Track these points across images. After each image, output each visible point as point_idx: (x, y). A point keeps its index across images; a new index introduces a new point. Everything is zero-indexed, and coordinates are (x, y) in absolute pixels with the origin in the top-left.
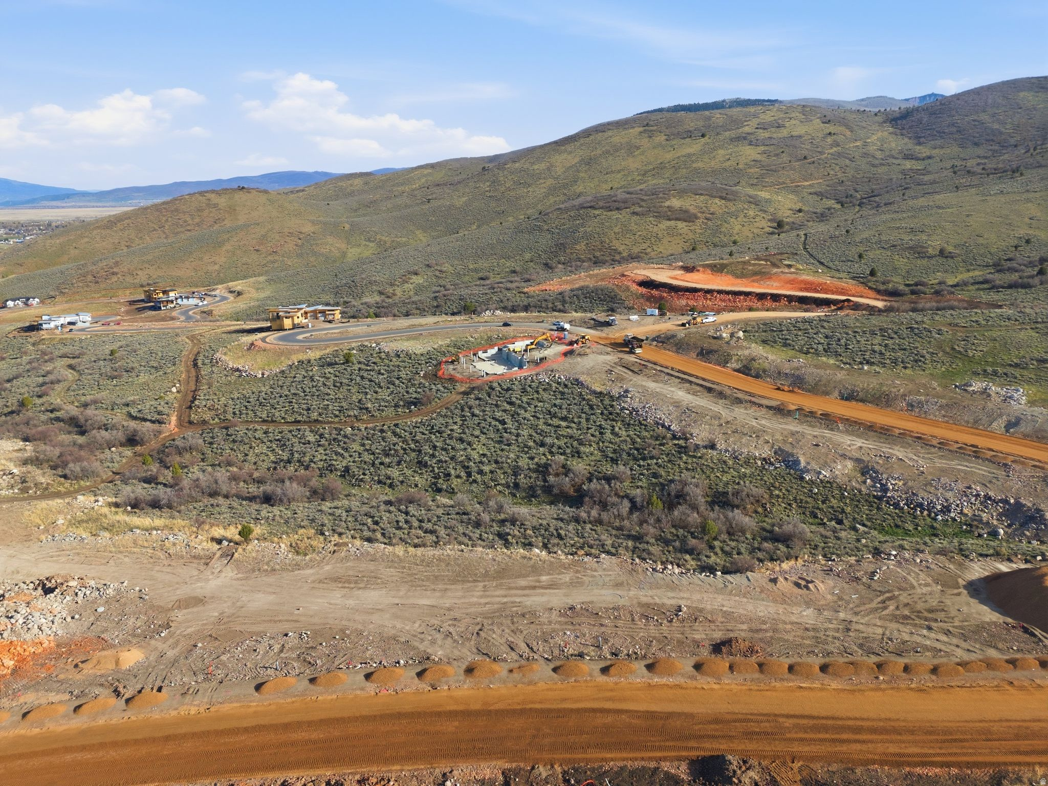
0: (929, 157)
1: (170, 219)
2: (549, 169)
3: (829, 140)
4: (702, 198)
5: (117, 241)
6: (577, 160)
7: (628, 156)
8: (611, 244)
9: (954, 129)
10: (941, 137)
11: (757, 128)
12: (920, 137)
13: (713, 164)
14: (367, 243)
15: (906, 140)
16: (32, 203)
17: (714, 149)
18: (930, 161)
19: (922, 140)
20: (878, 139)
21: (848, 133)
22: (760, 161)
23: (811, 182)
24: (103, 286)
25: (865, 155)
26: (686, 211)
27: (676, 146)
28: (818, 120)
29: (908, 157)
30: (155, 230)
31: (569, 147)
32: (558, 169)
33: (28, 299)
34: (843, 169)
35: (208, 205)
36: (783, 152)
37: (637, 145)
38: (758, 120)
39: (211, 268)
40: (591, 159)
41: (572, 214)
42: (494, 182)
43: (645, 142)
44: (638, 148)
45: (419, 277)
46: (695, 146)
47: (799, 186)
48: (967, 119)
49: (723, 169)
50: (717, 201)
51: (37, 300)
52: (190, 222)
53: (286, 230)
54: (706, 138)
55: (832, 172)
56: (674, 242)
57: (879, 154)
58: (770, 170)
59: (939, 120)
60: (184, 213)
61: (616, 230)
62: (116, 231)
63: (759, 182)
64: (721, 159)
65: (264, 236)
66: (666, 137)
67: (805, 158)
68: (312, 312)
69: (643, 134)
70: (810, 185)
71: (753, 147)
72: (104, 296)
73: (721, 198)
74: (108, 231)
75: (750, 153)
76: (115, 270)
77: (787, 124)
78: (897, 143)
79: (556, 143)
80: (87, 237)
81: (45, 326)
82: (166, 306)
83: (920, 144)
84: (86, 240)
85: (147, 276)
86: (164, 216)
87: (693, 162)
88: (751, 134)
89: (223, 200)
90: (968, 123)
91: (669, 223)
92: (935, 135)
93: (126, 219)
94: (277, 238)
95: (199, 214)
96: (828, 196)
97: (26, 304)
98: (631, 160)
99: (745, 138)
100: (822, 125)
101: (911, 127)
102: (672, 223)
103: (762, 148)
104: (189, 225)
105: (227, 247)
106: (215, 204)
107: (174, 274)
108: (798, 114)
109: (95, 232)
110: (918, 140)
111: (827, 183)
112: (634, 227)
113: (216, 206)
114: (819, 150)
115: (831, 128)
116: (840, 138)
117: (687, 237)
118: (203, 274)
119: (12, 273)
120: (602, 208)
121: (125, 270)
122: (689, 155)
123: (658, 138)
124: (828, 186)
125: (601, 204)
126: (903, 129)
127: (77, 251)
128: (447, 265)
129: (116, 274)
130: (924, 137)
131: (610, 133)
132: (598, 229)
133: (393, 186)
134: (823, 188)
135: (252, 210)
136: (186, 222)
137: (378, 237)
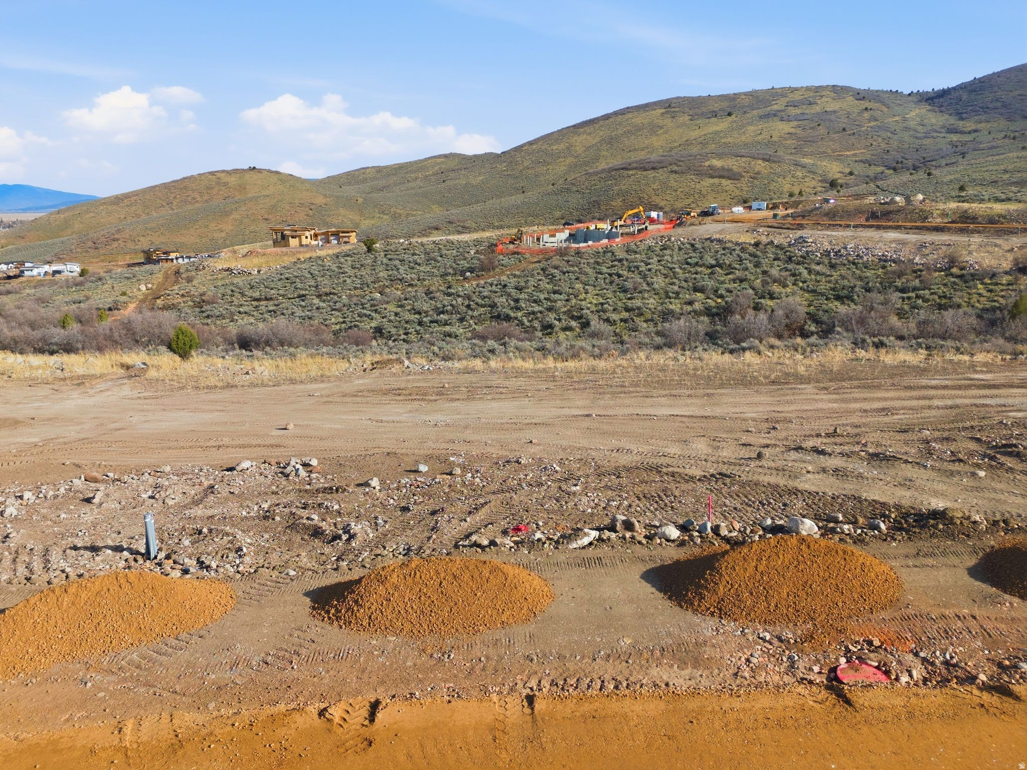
0: (975, 131)
1: (178, 196)
2: (568, 148)
3: (866, 115)
4: (744, 159)
5: (122, 217)
6: (598, 139)
7: (651, 135)
8: (650, 200)
9: (999, 104)
10: (985, 112)
11: (787, 106)
12: (962, 113)
13: (743, 138)
14: (381, 216)
15: (947, 116)
17: (743, 126)
18: (976, 134)
19: (964, 116)
20: (917, 115)
21: (885, 109)
22: (796, 134)
23: (854, 152)
24: (102, 251)
25: (907, 129)
26: (729, 170)
27: (701, 125)
28: (851, 97)
29: (952, 131)
30: (163, 206)
31: (588, 129)
32: (578, 148)
34: (887, 141)
35: (218, 183)
36: (819, 125)
37: (661, 125)
38: (787, 99)
39: (216, 235)
40: (612, 139)
41: (603, 175)
42: (512, 163)
43: (668, 122)
44: (661, 128)
46: (721, 124)
47: (842, 155)
48: (1012, 94)
49: (756, 142)
50: (760, 162)
52: (199, 199)
53: (297, 201)
54: (733, 116)
55: (874, 143)
56: (720, 199)
57: (920, 128)
58: (808, 141)
59: (980, 97)
60: (193, 191)
61: (655, 186)
62: (123, 207)
63: (798, 150)
64: (752, 134)
65: (274, 207)
66: (690, 117)
67: (844, 130)
68: (323, 234)
69: (666, 115)
70: (853, 155)
71: (785, 122)
72: (102, 261)
73: (764, 160)
74: (115, 207)
75: (781, 128)
76: (116, 236)
77: (819, 102)
78: (936, 119)
79: (574, 126)
80: (93, 212)
83: (962, 119)
84: (92, 215)
85: (150, 243)
86: (173, 193)
87: (721, 138)
88: (782, 111)
89: (233, 179)
90: (1014, 97)
91: (712, 181)
92: (978, 111)
93: (133, 196)
94: (288, 208)
95: (209, 191)
96: (876, 163)
98: (654, 138)
99: (775, 115)
100: (856, 102)
101: (950, 104)
102: (716, 180)
103: (796, 123)
104: (197, 202)
105: (235, 215)
106: (224, 183)
107: (178, 240)
108: (828, 93)
109: (101, 208)
110: (961, 117)
111: (872, 153)
112: (673, 184)
113: (226, 184)
114: (857, 123)
115: (866, 104)
116: (877, 114)
117: (733, 194)
118: (208, 240)
120: (635, 168)
121: (127, 236)
122: (716, 133)
123: (681, 119)
124: (873, 155)
125: (635, 165)
126: (942, 106)
127: (81, 225)
129: (118, 240)
130: (966, 113)
131: (630, 115)
132: (634, 187)
133: (407, 173)
134: (868, 157)
135: (262, 189)
136: (194, 199)
137: (392, 210)
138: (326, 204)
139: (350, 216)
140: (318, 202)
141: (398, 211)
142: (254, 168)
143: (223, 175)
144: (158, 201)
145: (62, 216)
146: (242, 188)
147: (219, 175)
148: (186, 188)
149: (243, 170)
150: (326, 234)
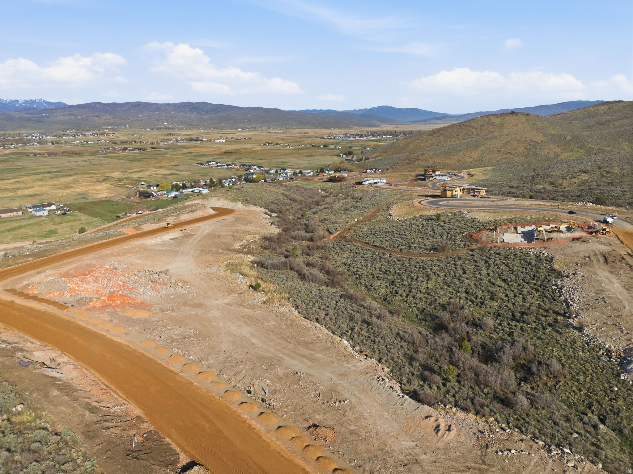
1: (464, 131)
5: (432, 142)
14: (579, 150)
16: (425, 122)
24: (411, 166)
30: (454, 137)
33: (376, 169)
35: (488, 123)
39: (467, 160)
45: (587, 175)
51: (380, 170)
52: (474, 133)
53: (524, 139)
60: (473, 127)
62: (434, 137)
68: (467, 189)
72: (408, 171)
74: (431, 137)
76: (419, 158)
80: (420, 139)
81: (364, 183)
82: (429, 179)
84: (419, 141)
85: (433, 162)
89: (498, 120)
93: (443, 130)
94: (515, 143)
95: (481, 128)
97: (375, 172)
105: (482, 148)
106: (492, 122)
107: (446, 162)
109: (425, 137)
118: (462, 163)
119: (381, 156)
121: (425, 158)
128: (617, 168)
129: (420, 160)
135: (514, 126)
136: (472, 132)
137: (589, 146)
138: (542, 141)
139: (555, 150)
141: (593, 146)
142: (514, 112)
143: (494, 117)
144: (453, 134)
146: (501, 126)
148: (470, 126)
150: (469, 189)
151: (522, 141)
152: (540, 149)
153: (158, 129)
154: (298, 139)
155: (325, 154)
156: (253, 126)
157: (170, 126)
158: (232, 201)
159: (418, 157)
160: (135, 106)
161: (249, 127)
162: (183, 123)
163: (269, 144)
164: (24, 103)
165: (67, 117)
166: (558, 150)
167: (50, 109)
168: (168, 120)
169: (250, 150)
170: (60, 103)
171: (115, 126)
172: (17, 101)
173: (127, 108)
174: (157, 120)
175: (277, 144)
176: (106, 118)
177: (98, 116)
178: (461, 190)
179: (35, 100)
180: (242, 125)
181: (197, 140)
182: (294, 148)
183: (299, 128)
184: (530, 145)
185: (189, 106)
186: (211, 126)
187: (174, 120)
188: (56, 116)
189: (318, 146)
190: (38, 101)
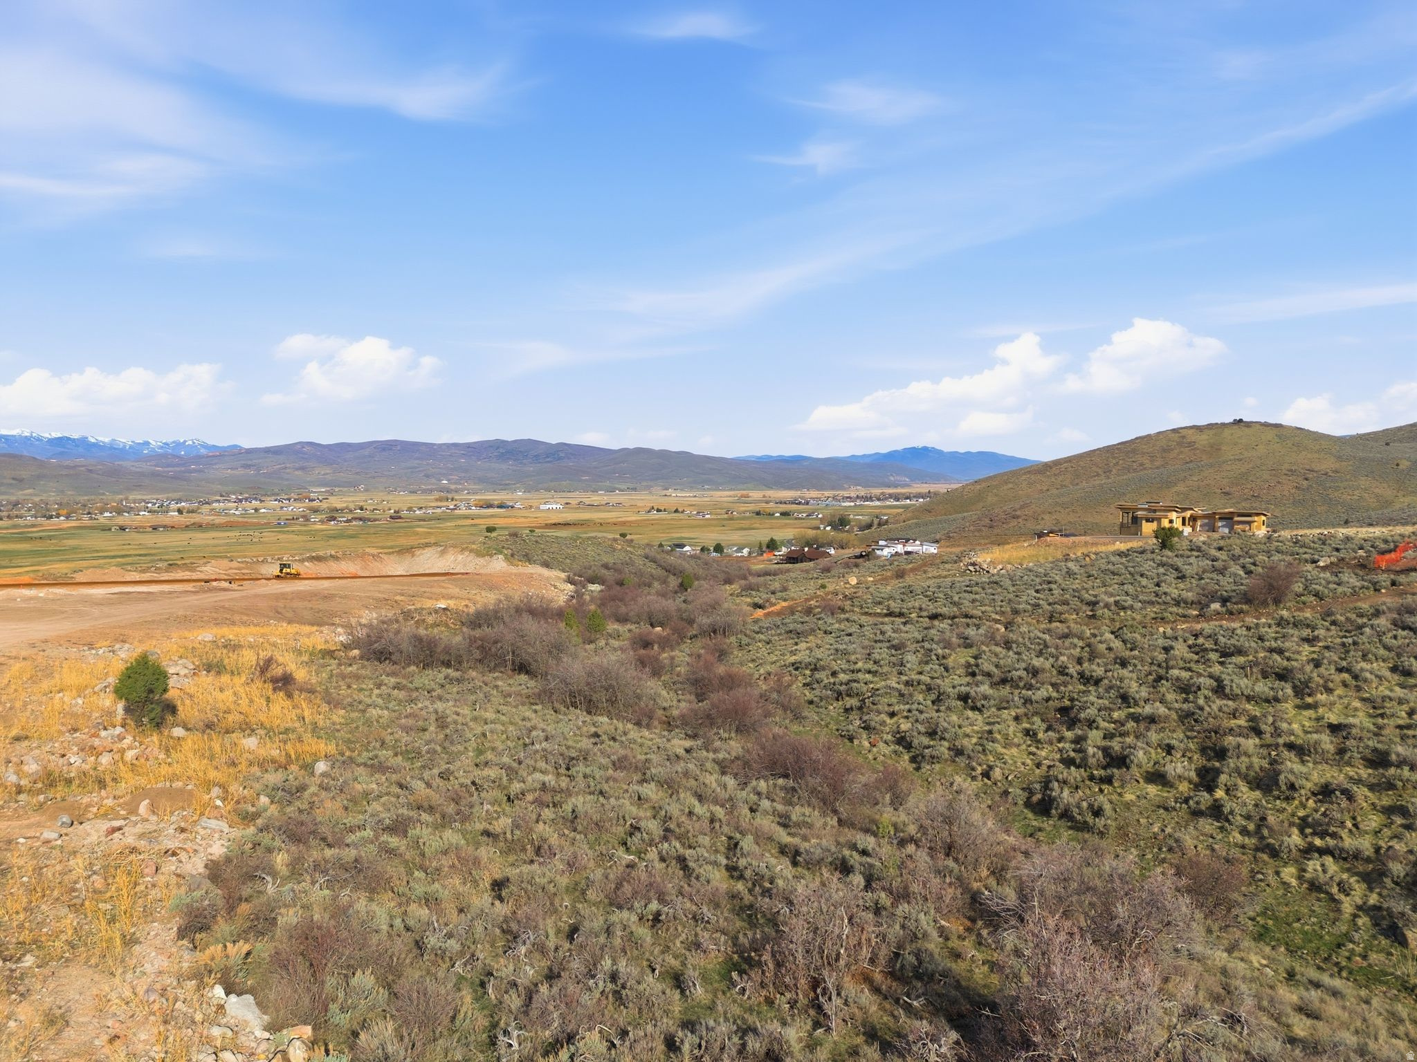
1: (1121, 462)
5: (1044, 488)
24: (996, 531)
30: (1098, 475)
35: (1181, 444)
52: (1148, 465)
53: (1285, 467)
60: (1143, 453)
62: (1048, 476)
74: (1039, 476)
76: (1018, 513)
81: (877, 553)
84: (1010, 486)
85: (1055, 522)
86: (1114, 458)
89: (1204, 437)
93: (1069, 462)
94: (1266, 476)
95: (1165, 455)
104: (1145, 469)
105: (1181, 487)
106: (1190, 443)
109: (1025, 477)
121: (1033, 513)
127: (995, 499)
129: (1018, 517)
135: (1246, 450)
136: (1142, 465)
138: (1336, 472)
139: (1377, 490)
140: (1323, 467)
142: (1241, 421)
143: (1191, 432)
144: (1094, 468)
145: (978, 487)
146: (1215, 449)
147: (1184, 432)
148: (1134, 451)
149: (1223, 424)
150: (1211, 517)
151: (1284, 471)
152: (1337, 489)
153: (424, 492)
154: (726, 505)
155: (786, 526)
156: (631, 486)
157: (453, 487)
158: (479, 554)
159: (1015, 510)
160: (384, 450)
161: (623, 486)
162: (481, 480)
163: (659, 510)
164: (161, 448)
165: (241, 472)
166: (1386, 491)
167: (208, 457)
168: (451, 475)
169: (614, 520)
170: (235, 446)
171: (333, 486)
172: (147, 443)
173: (366, 452)
174: (427, 476)
175: (676, 511)
176: (323, 471)
177: (302, 468)
178: (1184, 519)
179: (185, 441)
180: (608, 483)
181: (500, 507)
182: (713, 517)
183: (731, 490)
184: (1307, 479)
185: (498, 448)
186: (540, 486)
187: (463, 475)
188: (217, 469)
189: (770, 514)
190: (190, 443)
